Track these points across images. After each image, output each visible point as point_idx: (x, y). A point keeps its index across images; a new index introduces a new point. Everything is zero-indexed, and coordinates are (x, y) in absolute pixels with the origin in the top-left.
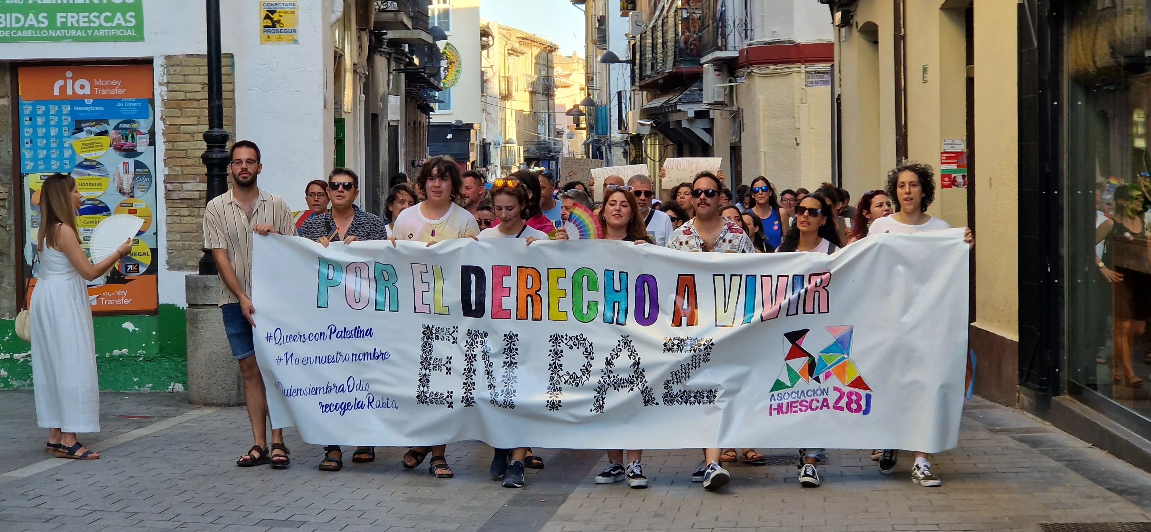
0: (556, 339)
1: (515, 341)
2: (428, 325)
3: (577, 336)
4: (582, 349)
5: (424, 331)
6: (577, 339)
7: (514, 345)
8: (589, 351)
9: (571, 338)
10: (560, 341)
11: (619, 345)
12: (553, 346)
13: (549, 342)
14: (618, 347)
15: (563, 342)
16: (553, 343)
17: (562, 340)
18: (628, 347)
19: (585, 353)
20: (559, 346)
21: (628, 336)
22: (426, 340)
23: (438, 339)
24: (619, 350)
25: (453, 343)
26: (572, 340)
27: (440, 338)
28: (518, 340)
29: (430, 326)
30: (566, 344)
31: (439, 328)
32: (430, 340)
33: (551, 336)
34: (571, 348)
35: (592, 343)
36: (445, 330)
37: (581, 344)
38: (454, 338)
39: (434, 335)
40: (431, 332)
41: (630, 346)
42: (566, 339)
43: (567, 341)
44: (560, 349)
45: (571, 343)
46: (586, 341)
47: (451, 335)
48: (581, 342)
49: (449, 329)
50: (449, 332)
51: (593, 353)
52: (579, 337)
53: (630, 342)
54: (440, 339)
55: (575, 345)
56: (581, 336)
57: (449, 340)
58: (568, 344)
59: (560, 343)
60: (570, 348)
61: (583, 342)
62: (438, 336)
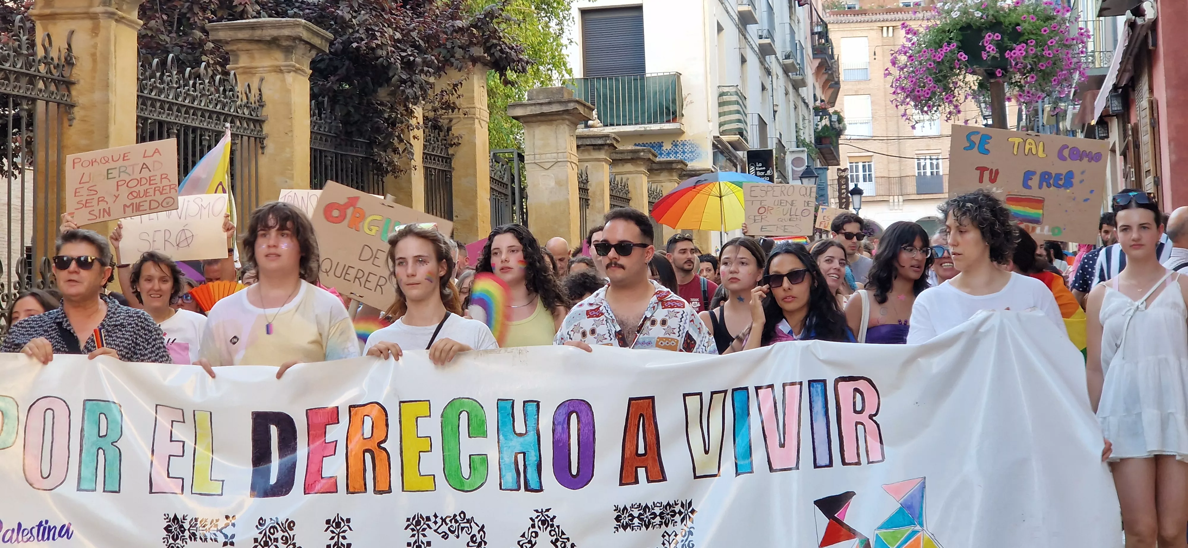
0: (418, 523)
1: (344, 531)
2: (175, 516)
3: (455, 516)
4: (465, 537)
5: (169, 526)
6: (456, 521)
7: (344, 538)
8: (479, 540)
9: (444, 520)
10: (425, 526)
11: (533, 526)
12: (413, 536)
13: (406, 528)
14: (532, 530)
15: (430, 528)
16: (413, 530)
17: (428, 525)
18: (549, 529)
19: (471, 544)
20: (424, 535)
21: (548, 510)
22: (171, 541)
23: (195, 539)
24: (534, 534)
25: (225, 544)
26: (447, 524)
27: (198, 537)
28: (350, 529)
29: (180, 517)
30: (435, 531)
31: (196, 520)
32: (178, 541)
33: (408, 520)
34: (445, 536)
35: (483, 526)
36: (208, 523)
37: (463, 528)
38: (226, 536)
39: (187, 532)
40: (182, 526)
41: (552, 526)
42: (435, 523)
43: (438, 525)
44: (425, 540)
45: (444, 528)
46: (473, 524)
47: (221, 531)
48: (462, 525)
49: (217, 521)
50: (216, 526)
51: (485, 543)
52: (458, 518)
53: (552, 520)
54: (198, 539)
55: (453, 532)
56: (462, 515)
57: (216, 540)
58: (440, 531)
59: (424, 530)
60: (443, 537)
61: (468, 525)
62: (194, 535)
